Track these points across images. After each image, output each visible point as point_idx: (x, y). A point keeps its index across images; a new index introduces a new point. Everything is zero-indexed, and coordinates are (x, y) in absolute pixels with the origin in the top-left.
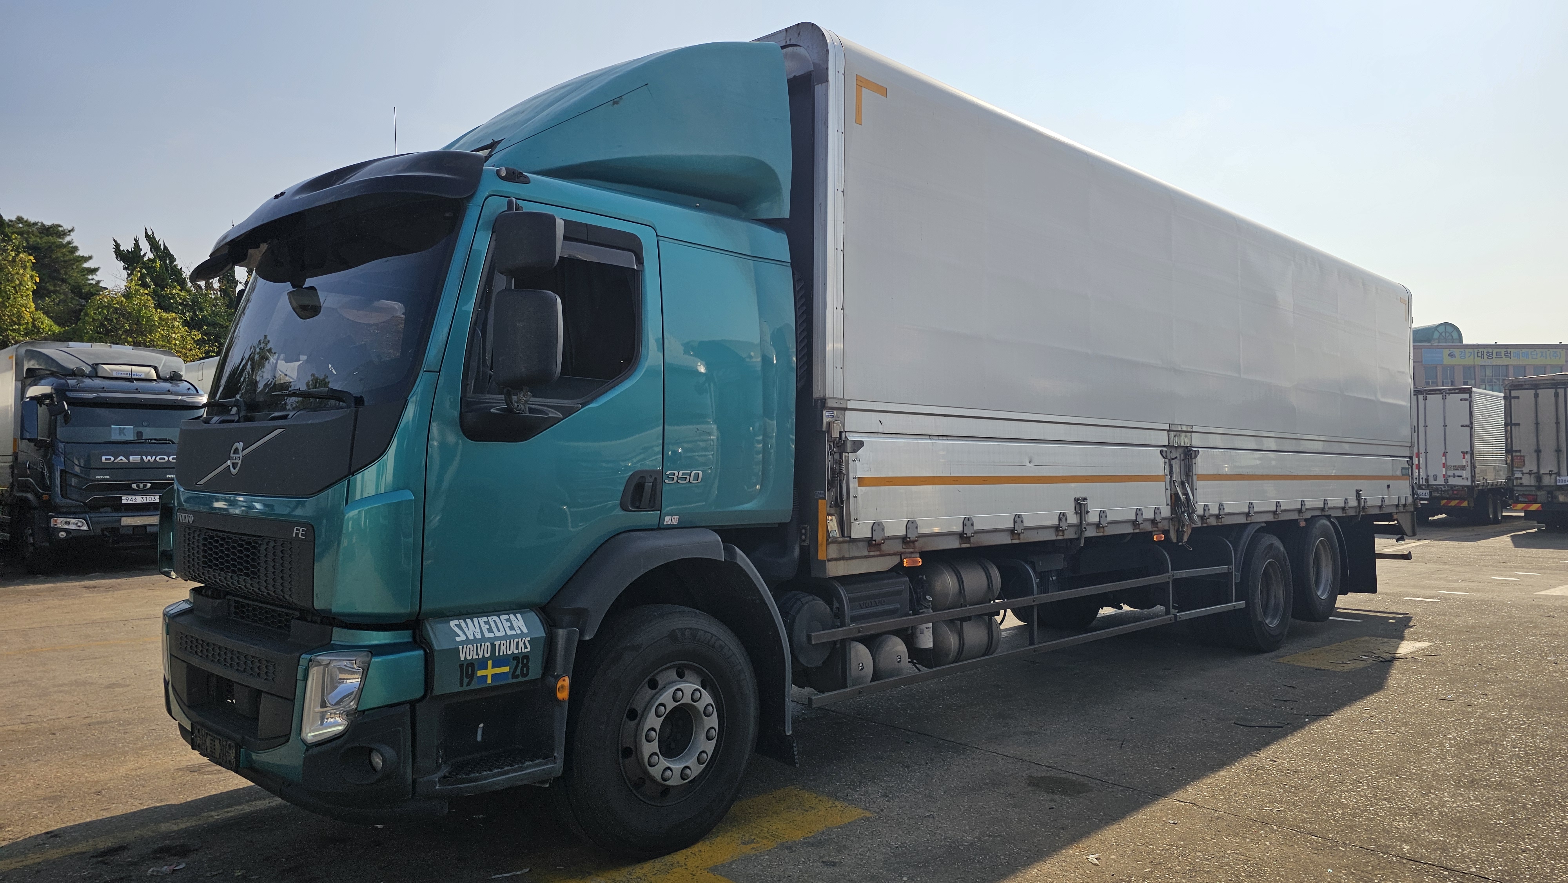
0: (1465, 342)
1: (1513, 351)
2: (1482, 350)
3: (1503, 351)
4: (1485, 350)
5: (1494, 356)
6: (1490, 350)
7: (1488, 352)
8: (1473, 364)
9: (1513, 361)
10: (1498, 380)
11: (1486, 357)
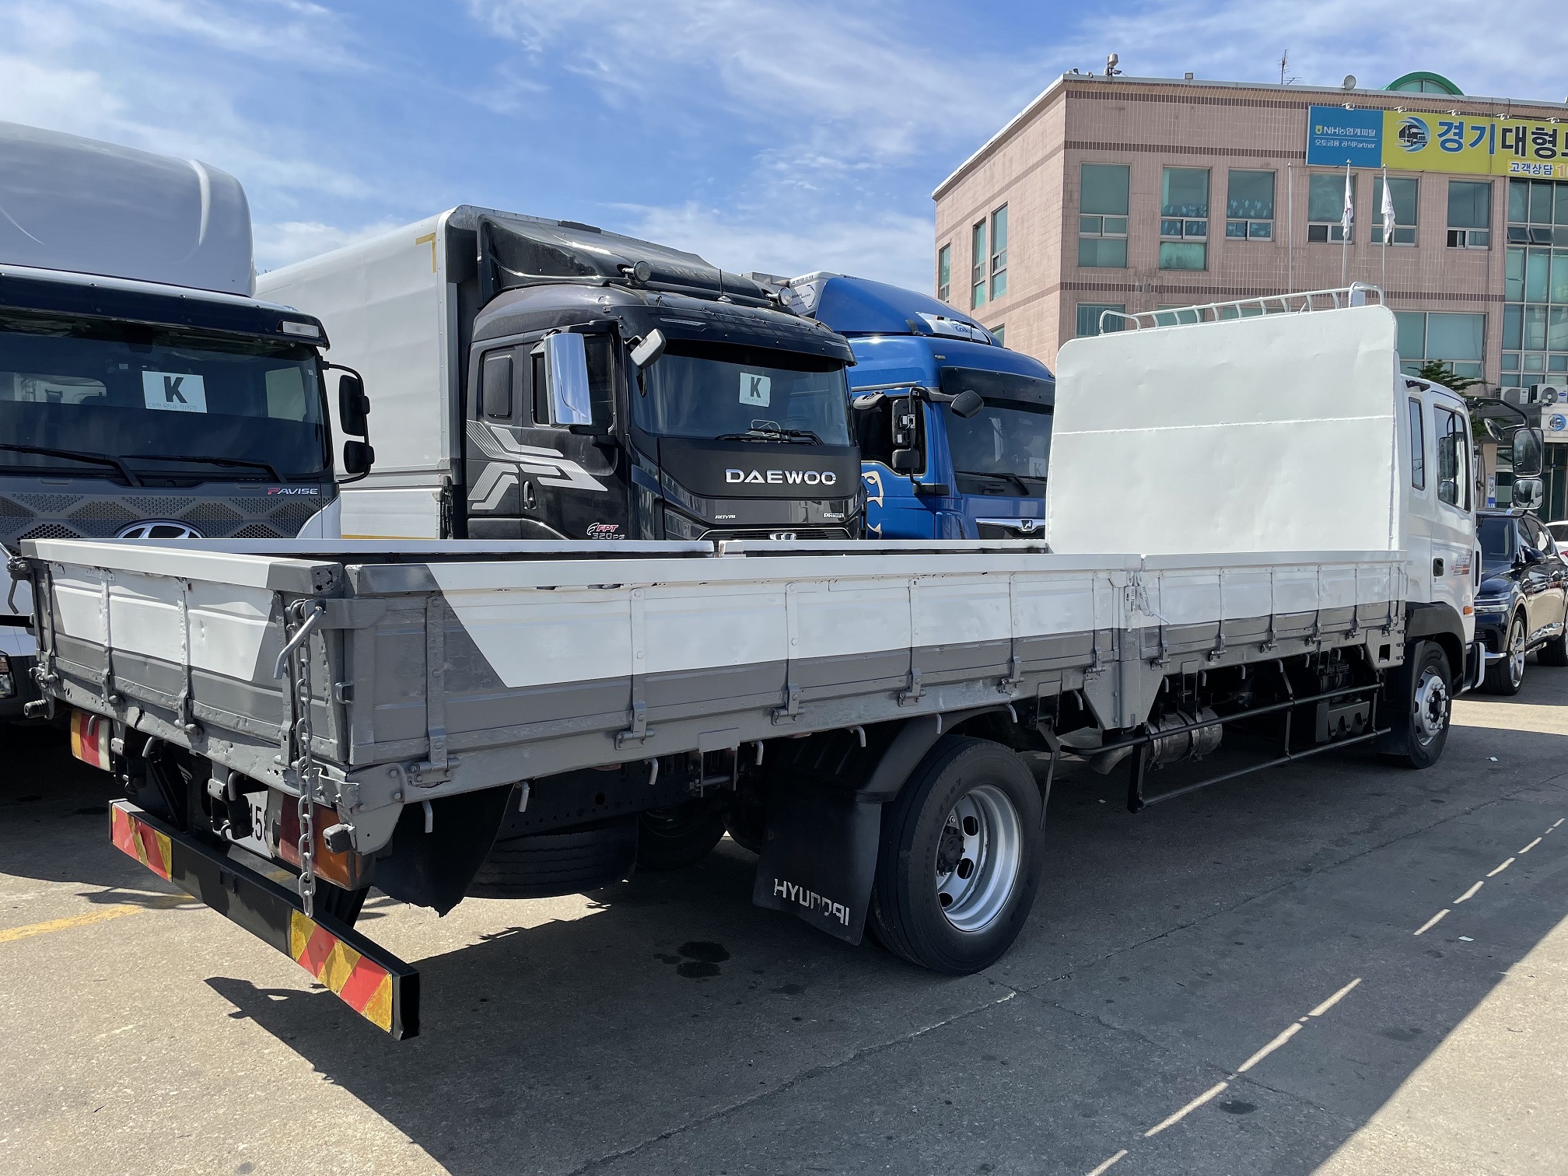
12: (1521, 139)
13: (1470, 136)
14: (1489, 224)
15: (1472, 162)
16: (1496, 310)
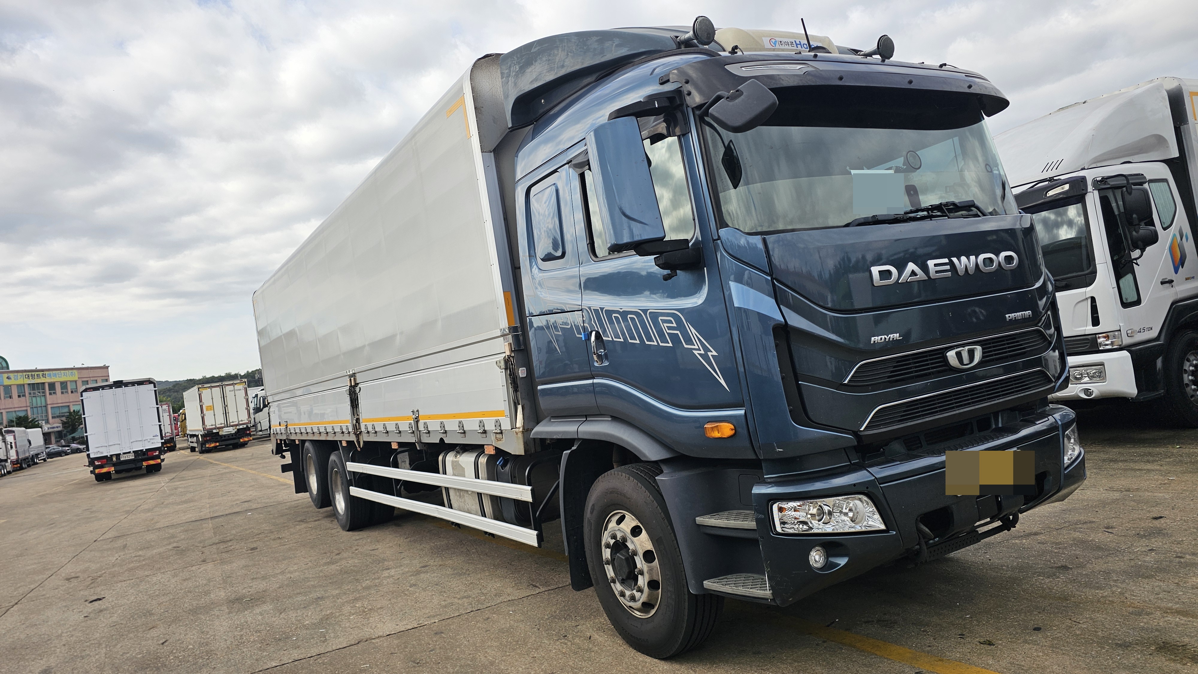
0: (11, 369)
1: (47, 373)
2: (28, 373)
3: (41, 373)
4: (30, 373)
5: (36, 377)
6: (33, 373)
7: (32, 375)
8: (22, 383)
9: (47, 380)
10: (39, 392)
11: (30, 378)
12: (28, 376)
13: (19, 377)
14: (25, 392)
15: (20, 381)
16: (29, 409)
